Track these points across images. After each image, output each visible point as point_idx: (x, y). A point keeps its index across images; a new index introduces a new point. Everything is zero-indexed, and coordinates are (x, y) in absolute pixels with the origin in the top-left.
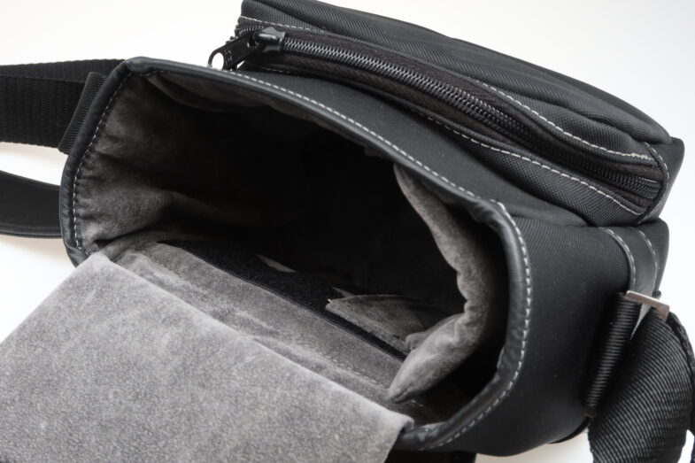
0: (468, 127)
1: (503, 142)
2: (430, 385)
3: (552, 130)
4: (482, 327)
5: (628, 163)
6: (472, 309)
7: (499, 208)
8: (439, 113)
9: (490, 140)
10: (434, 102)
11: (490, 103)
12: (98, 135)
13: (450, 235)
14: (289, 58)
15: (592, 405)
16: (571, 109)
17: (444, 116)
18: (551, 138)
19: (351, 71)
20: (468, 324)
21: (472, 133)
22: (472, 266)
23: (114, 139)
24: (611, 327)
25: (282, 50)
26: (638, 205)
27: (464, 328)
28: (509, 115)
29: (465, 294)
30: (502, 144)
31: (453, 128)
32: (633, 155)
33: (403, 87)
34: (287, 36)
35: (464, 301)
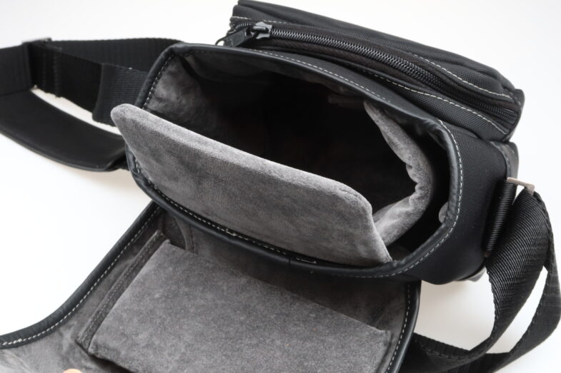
0: (402, 80)
1: (425, 88)
2: (395, 239)
3: (456, 80)
4: (428, 199)
5: (501, 100)
6: (421, 188)
7: (439, 123)
8: (383, 72)
9: (417, 87)
10: (380, 65)
11: (416, 64)
12: (150, 98)
13: (405, 143)
14: (275, 41)
15: (490, 249)
16: (465, 66)
17: (386, 73)
18: (456, 85)
19: (321, 48)
20: (419, 198)
21: (405, 83)
22: (420, 162)
23: (160, 100)
24: (500, 200)
25: (270, 36)
26: (505, 127)
27: (416, 201)
28: (428, 71)
29: (416, 179)
30: (424, 90)
31: (392, 81)
32: (503, 95)
33: (358, 56)
34: (273, 28)
35: (415, 184)
